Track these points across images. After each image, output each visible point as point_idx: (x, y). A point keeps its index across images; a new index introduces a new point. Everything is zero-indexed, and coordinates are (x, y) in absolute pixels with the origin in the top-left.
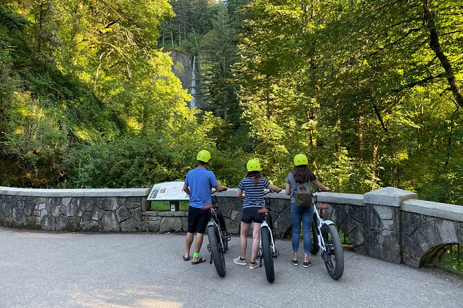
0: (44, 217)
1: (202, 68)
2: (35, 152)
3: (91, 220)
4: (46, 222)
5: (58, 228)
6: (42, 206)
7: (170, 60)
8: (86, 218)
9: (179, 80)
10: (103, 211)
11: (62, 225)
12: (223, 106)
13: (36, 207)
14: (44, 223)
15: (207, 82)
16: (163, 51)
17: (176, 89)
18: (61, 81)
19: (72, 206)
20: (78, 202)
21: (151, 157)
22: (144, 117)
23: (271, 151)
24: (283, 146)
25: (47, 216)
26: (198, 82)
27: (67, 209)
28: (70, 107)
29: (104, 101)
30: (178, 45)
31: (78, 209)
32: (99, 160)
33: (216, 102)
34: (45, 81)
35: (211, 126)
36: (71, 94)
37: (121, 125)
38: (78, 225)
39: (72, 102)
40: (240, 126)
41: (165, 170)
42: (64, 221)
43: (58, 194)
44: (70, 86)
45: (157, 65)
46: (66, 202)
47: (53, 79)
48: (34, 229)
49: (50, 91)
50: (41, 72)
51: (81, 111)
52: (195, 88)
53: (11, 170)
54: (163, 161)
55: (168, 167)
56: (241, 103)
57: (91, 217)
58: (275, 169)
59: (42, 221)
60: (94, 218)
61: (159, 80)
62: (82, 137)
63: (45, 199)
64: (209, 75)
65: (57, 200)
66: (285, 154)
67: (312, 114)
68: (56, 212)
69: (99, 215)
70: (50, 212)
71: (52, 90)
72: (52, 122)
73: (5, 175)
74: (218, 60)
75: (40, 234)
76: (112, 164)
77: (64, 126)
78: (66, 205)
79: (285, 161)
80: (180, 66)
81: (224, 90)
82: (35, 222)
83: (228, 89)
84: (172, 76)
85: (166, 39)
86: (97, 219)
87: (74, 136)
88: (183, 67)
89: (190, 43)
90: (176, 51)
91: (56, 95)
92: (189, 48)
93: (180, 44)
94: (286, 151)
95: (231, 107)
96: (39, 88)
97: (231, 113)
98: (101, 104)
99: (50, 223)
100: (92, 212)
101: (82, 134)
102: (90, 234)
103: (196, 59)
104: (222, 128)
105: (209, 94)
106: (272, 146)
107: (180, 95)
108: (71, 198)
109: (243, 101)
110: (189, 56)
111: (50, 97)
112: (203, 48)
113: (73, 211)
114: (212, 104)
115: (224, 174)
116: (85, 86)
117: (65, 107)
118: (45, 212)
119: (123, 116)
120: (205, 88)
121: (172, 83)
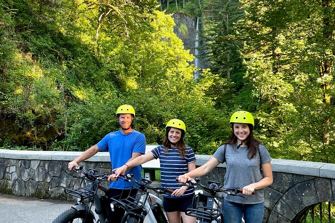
0: (15, 181)
1: (205, 29)
2: (33, 112)
3: (59, 186)
4: (17, 186)
5: (28, 194)
6: (13, 169)
7: (172, 20)
8: (54, 184)
9: (180, 41)
10: (71, 178)
11: (31, 190)
12: (226, 66)
13: (7, 170)
14: (15, 188)
15: (210, 42)
16: (166, 13)
17: (178, 50)
18: (61, 42)
19: (41, 170)
20: (46, 165)
21: (142, 117)
22: (142, 76)
23: (277, 110)
24: (291, 105)
25: (17, 180)
26: (201, 43)
27: (36, 173)
28: (70, 67)
29: (102, 61)
30: (182, 8)
31: (47, 174)
32: (88, 119)
33: (220, 63)
34: (46, 42)
35: (209, 83)
36: (70, 54)
37: (119, 85)
38: (47, 192)
39: (71, 62)
40: (243, 86)
41: (157, 130)
42: (33, 186)
43: (26, 156)
44: (69, 47)
45: (159, 27)
46: (35, 165)
47: (54, 40)
48: (6, 193)
49: (50, 52)
50: (42, 34)
51: (79, 71)
52: (198, 49)
53: (12, 129)
54: (154, 121)
55: (160, 127)
56: (244, 62)
57: (59, 183)
58: (281, 129)
59: (13, 185)
60: (62, 185)
61: (162, 42)
62: (80, 97)
63: (15, 161)
64: (212, 35)
65: (26, 162)
66: (293, 113)
67: (326, 68)
68: (25, 177)
69: (67, 181)
70: (20, 176)
71: (53, 51)
72: (50, 82)
73: (7, 134)
74: (221, 19)
75: (11, 200)
76: (103, 123)
77: (62, 86)
78: (35, 168)
79: (293, 121)
80: (184, 28)
81: (228, 49)
82: (7, 186)
83: (231, 48)
84: (174, 37)
85: (170, 3)
86: (65, 186)
87: (72, 96)
88: (186, 29)
89: (193, 5)
90: (181, 14)
91: (56, 56)
92: (192, 10)
93: (184, 7)
94: (295, 110)
95: (235, 67)
96: (40, 49)
97: (234, 72)
98: (99, 64)
99: (20, 187)
100: (60, 177)
101: (79, 94)
102: (58, 203)
103: (200, 21)
104: (224, 87)
105: (212, 54)
106: (278, 105)
107: (182, 56)
108: (39, 162)
109: (247, 60)
110: (193, 18)
111: (51, 58)
112: (206, 8)
113: (41, 176)
114: (215, 64)
115: (220, 135)
116: (86, 47)
117: (65, 67)
118: (15, 176)
119: (122, 76)
120: (208, 48)
121: (175, 44)
